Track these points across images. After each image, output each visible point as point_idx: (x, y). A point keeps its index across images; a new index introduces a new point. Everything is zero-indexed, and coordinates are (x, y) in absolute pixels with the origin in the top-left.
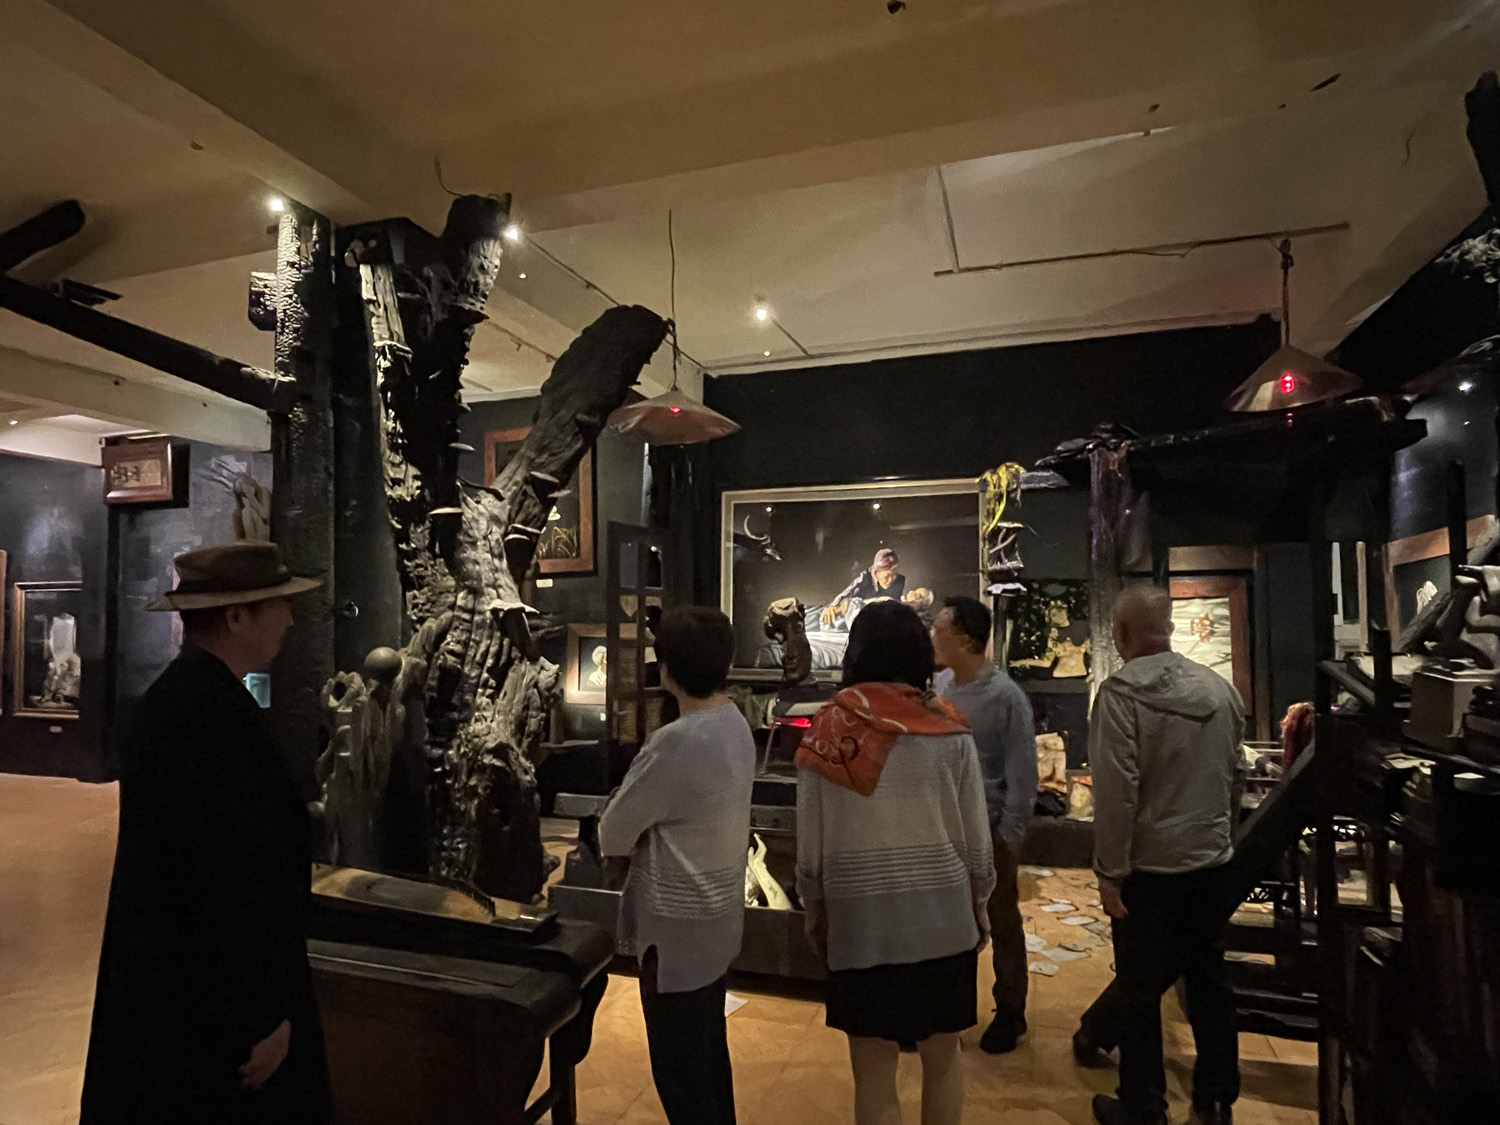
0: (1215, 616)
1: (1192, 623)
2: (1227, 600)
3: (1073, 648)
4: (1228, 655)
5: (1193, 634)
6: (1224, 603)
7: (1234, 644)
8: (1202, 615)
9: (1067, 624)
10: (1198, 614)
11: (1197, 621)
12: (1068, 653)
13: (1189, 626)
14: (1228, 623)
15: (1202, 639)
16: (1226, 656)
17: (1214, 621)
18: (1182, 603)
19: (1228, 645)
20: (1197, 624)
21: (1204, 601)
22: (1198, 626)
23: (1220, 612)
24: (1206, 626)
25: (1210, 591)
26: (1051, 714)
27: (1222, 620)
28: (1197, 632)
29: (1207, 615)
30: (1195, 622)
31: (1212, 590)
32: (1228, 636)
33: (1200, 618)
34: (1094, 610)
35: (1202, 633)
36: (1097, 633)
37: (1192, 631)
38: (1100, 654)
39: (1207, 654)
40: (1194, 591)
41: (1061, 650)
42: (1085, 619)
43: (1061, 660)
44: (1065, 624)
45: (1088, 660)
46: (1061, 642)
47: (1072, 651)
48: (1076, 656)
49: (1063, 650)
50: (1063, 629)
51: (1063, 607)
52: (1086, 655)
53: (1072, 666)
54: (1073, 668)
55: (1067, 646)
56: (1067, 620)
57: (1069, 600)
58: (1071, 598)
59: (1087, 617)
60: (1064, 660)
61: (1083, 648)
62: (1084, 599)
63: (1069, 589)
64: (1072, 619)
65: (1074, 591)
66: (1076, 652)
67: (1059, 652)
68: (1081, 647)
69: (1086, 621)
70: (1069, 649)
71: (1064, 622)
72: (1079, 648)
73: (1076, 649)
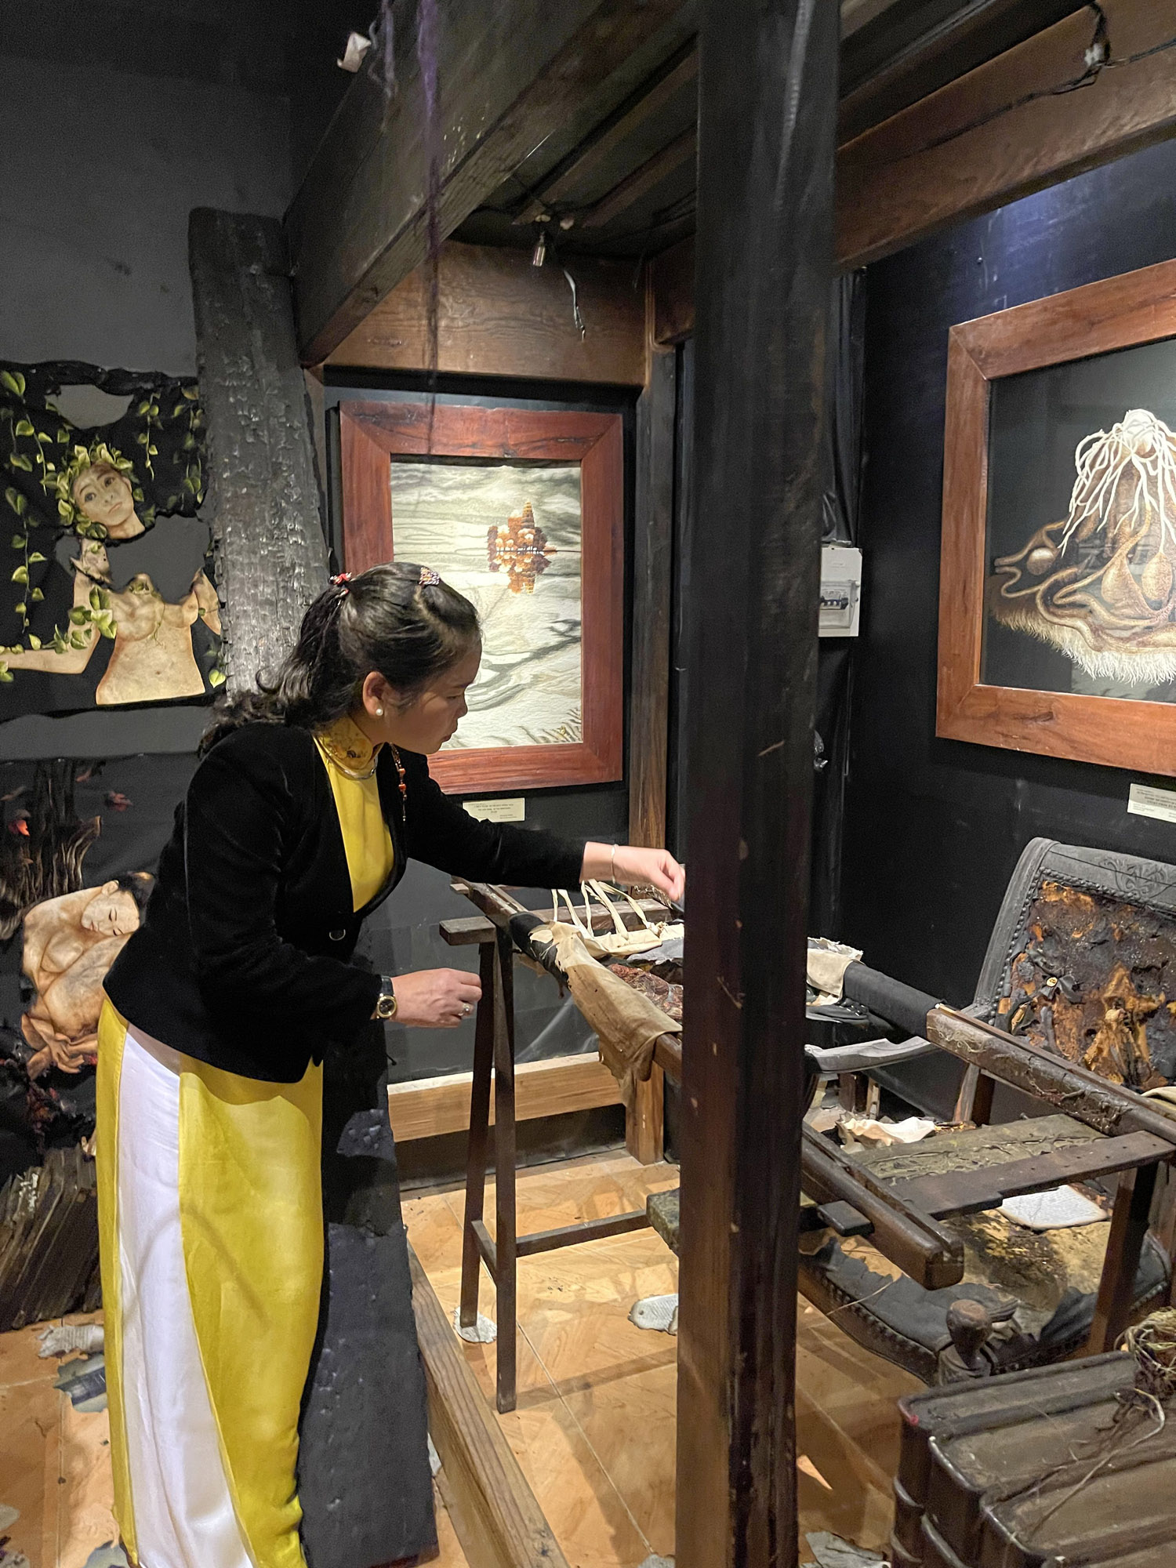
0: (547, 516)
1: (493, 532)
2: (576, 471)
3: (159, 606)
4: (574, 624)
5: (495, 568)
6: (568, 480)
7: (590, 598)
8: (518, 513)
9: (135, 527)
10: (509, 509)
11: (504, 529)
12: (145, 626)
13: (483, 543)
14: (578, 539)
15: (517, 582)
16: (571, 630)
17: (544, 532)
18: (469, 476)
19: (575, 599)
20: (505, 538)
21: (524, 472)
22: (505, 545)
23: (559, 505)
24: (526, 545)
25: (539, 444)
26: (93, 825)
27: (564, 529)
28: (504, 561)
29: (529, 514)
30: (500, 530)
31: (544, 443)
32: (576, 574)
33: (511, 520)
34: (225, 479)
35: (514, 565)
36: (239, 553)
37: (491, 559)
38: (254, 627)
39: (526, 625)
40: (500, 441)
41: (120, 615)
42: (194, 515)
43: (121, 649)
44: (126, 526)
45: (208, 648)
46: (118, 590)
47: (154, 619)
48: (169, 635)
49: (127, 614)
50: (123, 546)
51: (119, 471)
52: (199, 631)
53: (157, 669)
54: (158, 673)
55: (136, 601)
56: (134, 515)
57: (139, 445)
58: (144, 439)
59: (198, 506)
60: (131, 648)
61: (191, 607)
62: (190, 442)
63: (134, 407)
64: (152, 511)
65: (152, 417)
66: (170, 623)
67: (113, 623)
68: (186, 607)
69: (195, 519)
70: (144, 611)
71: (125, 521)
72: (177, 607)
73: (167, 613)
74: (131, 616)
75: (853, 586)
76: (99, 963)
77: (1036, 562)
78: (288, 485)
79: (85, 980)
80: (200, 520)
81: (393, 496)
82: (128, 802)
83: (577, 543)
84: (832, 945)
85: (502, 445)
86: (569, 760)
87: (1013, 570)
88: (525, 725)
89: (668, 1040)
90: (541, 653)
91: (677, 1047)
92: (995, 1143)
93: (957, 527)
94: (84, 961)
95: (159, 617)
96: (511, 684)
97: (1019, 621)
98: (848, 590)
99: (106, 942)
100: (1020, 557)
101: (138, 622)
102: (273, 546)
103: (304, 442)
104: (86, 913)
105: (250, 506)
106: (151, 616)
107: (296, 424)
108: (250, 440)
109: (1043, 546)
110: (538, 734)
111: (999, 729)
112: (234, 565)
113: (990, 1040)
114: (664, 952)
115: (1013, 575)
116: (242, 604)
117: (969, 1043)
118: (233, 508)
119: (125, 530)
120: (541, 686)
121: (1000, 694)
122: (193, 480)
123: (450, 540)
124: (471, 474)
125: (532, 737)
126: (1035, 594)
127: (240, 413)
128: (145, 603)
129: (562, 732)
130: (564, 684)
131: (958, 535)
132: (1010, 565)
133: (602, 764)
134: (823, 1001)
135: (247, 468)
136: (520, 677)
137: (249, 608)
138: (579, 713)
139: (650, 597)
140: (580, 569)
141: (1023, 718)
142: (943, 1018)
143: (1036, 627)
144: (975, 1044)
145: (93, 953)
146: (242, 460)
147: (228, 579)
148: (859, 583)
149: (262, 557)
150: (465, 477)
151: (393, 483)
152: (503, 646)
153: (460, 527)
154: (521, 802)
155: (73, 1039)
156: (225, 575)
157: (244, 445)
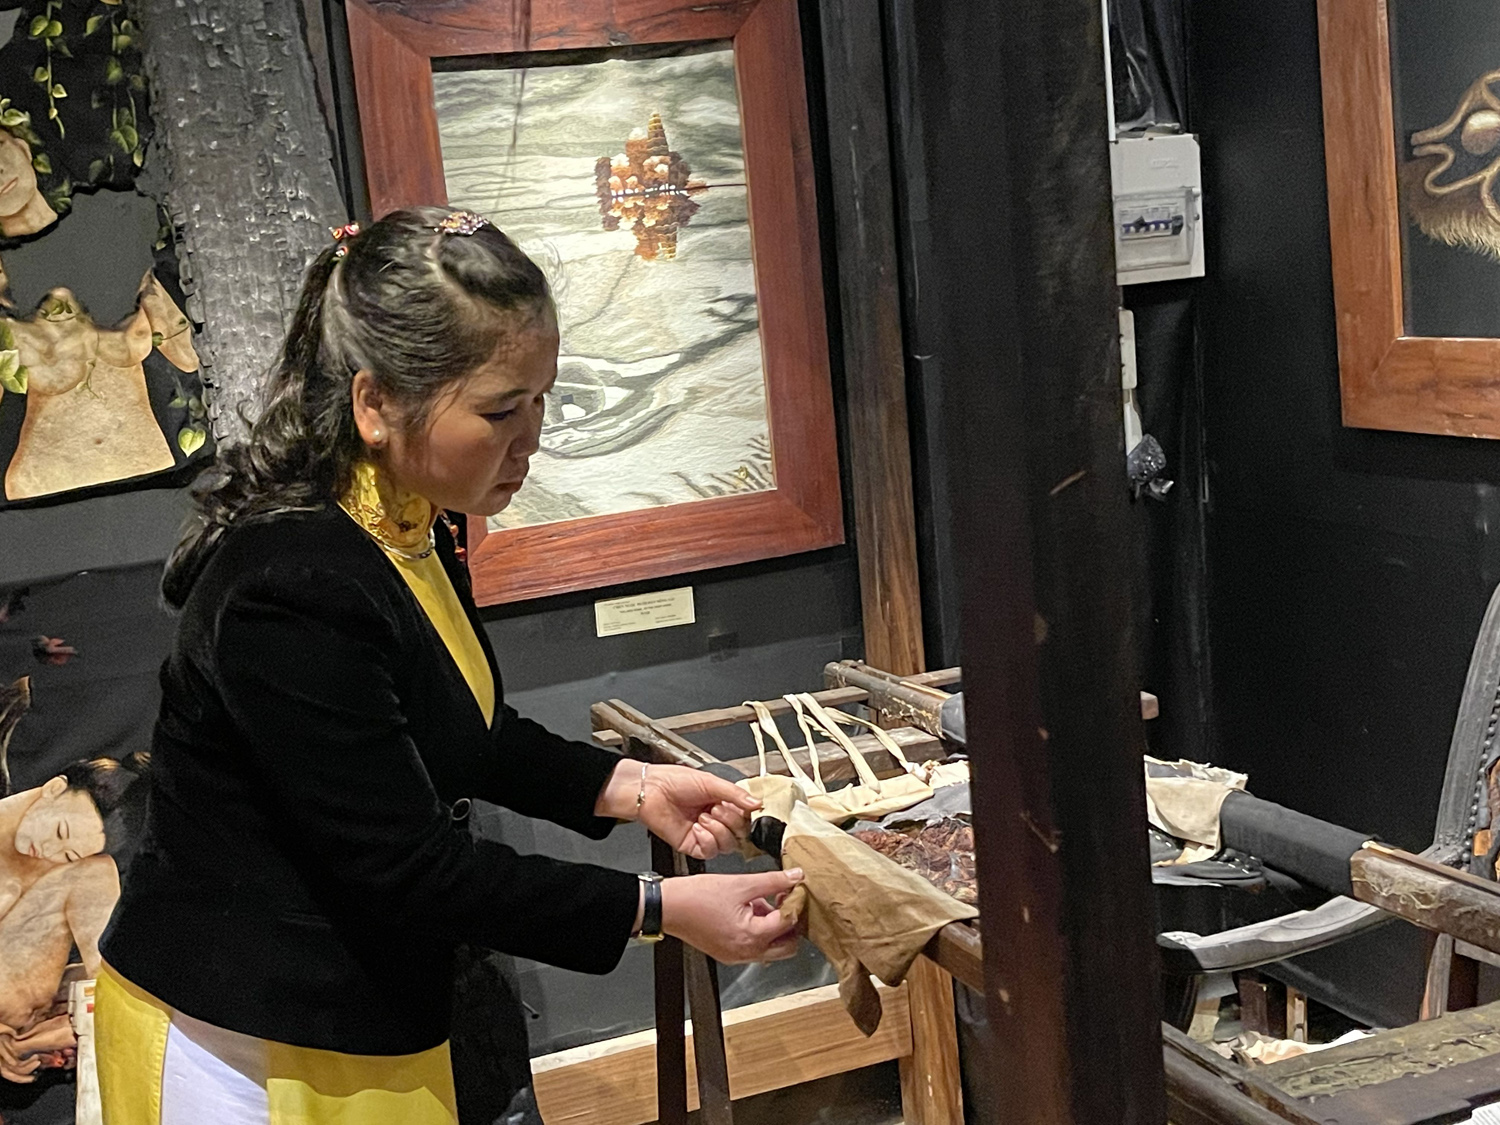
0: (688, 132)
1: (604, 168)
2: (726, 56)
3: (89, 336)
4: (746, 301)
5: (611, 224)
6: (716, 71)
7: (768, 257)
8: (639, 133)
9: (42, 215)
10: (625, 127)
11: (620, 161)
12: (71, 369)
13: (590, 186)
14: (740, 164)
15: (650, 242)
16: (741, 310)
17: (685, 157)
18: (557, 81)
19: (743, 260)
20: (623, 175)
21: (644, 67)
22: (625, 186)
23: (705, 114)
24: (657, 182)
25: (664, 19)
26: (19, 692)
27: (715, 150)
28: (626, 210)
29: (658, 132)
30: (614, 164)
31: (672, 16)
32: (741, 221)
33: (630, 145)
34: (182, 130)
35: (643, 216)
36: (216, 243)
37: (604, 210)
38: (251, 358)
39: (670, 310)
40: (604, 20)
41: (31, 357)
42: (131, 187)
43: (38, 408)
44: (28, 215)
45: (173, 395)
46: (25, 317)
47: (83, 357)
48: (110, 380)
49: (40, 352)
50: (26, 247)
51: (8, 129)
52: (157, 369)
53: (99, 435)
54: (99, 442)
55: (53, 331)
56: (39, 197)
57: (36, 85)
58: (44, 76)
59: (137, 171)
60: (53, 405)
61: (141, 333)
62: (115, 73)
63: (23, 25)
64: (65, 188)
65: (53, 39)
66: (108, 361)
67: (22, 369)
68: (132, 332)
69: (134, 192)
70: (67, 346)
71: (26, 207)
72: (118, 335)
73: (103, 345)
74: (49, 356)
75: (1190, 197)
76: (49, 908)
77: (1475, 135)
78: (281, 129)
79: (29, 935)
80: (141, 194)
81: (441, 125)
82: (70, 649)
83: (738, 171)
84: (1198, 769)
85: (606, 28)
86: (756, 519)
87: (1441, 149)
88: (682, 470)
89: (957, 931)
90: (697, 353)
91: (973, 940)
92: (1461, 1036)
93: (1346, 91)
94: (24, 906)
95: (91, 355)
96: (654, 406)
97: (1457, 230)
98: (1181, 203)
99: (57, 873)
100: (1448, 128)
101: (59, 365)
102: (267, 227)
103: (299, 58)
104: (21, 830)
105: (226, 168)
106: (79, 352)
107: (283, 30)
108: (215, 63)
109: (1485, 108)
110: (703, 483)
111: (1441, 405)
112: (209, 262)
113: (1449, 888)
114: (940, 804)
115: (1441, 158)
116: (229, 324)
117: (1417, 895)
118: (199, 174)
119: (26, 222)
120: (701, 405)
121: (1438, 350)
122: (124, 133)
123: (538, 187)
124: (560, 78)
125: (694, 487)
126: (1479, 184)
127: (195, 22)
128: (68, 333)
129: (742, 475)
130: (738, 398)
131: (1348, 104)
132: (1435, 143)
133: (810, 521)
134: (1191, 856)
135: (214, 107)
136: (667, 394)
137: (240, 329)
138: (766, 442)
139: (863, 246)
140: (748, 214)
141: (1478, 385)
142: (1375, 862)
143: (1484, 238)
144: (1425, 896)
145: (37, 893)
146: (209, 95)
147: (204, 286)
148: (1198, 189)
149: (252, 246)
150: (551, 84)
151: (438, 105)
152: (636, 347)
153: (553, 165)
154: (686, 594)
155: (20, 1030)
156: (197, 280)
157: (206, 71)
